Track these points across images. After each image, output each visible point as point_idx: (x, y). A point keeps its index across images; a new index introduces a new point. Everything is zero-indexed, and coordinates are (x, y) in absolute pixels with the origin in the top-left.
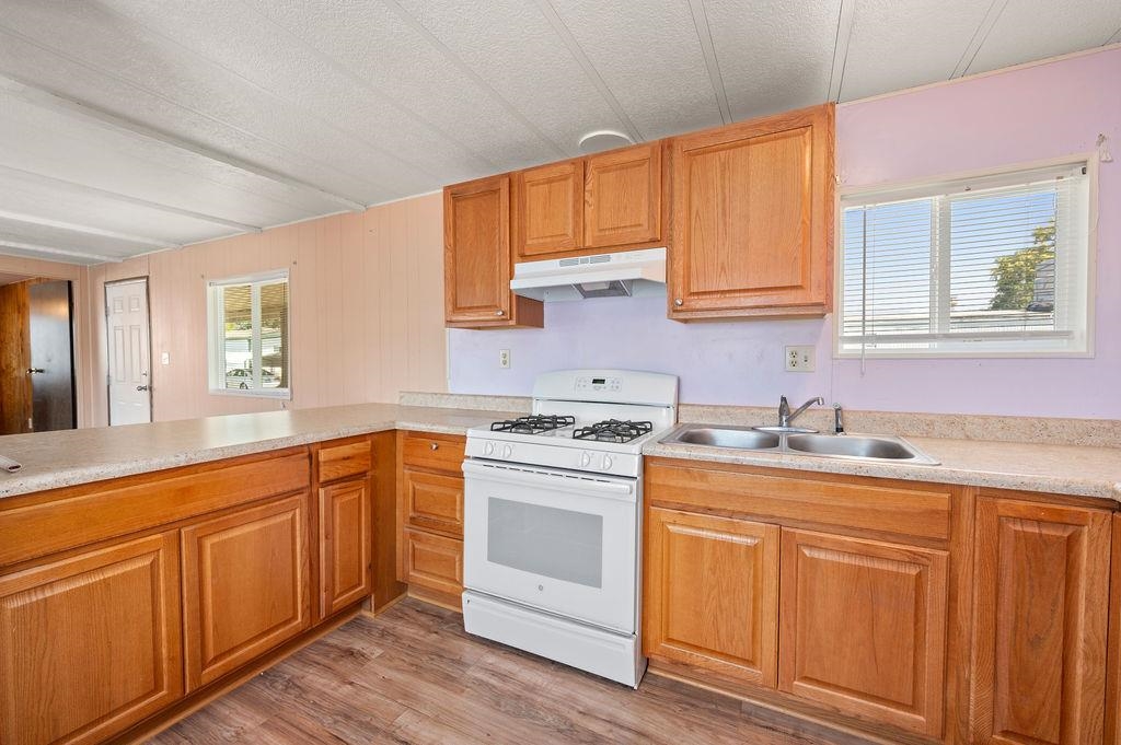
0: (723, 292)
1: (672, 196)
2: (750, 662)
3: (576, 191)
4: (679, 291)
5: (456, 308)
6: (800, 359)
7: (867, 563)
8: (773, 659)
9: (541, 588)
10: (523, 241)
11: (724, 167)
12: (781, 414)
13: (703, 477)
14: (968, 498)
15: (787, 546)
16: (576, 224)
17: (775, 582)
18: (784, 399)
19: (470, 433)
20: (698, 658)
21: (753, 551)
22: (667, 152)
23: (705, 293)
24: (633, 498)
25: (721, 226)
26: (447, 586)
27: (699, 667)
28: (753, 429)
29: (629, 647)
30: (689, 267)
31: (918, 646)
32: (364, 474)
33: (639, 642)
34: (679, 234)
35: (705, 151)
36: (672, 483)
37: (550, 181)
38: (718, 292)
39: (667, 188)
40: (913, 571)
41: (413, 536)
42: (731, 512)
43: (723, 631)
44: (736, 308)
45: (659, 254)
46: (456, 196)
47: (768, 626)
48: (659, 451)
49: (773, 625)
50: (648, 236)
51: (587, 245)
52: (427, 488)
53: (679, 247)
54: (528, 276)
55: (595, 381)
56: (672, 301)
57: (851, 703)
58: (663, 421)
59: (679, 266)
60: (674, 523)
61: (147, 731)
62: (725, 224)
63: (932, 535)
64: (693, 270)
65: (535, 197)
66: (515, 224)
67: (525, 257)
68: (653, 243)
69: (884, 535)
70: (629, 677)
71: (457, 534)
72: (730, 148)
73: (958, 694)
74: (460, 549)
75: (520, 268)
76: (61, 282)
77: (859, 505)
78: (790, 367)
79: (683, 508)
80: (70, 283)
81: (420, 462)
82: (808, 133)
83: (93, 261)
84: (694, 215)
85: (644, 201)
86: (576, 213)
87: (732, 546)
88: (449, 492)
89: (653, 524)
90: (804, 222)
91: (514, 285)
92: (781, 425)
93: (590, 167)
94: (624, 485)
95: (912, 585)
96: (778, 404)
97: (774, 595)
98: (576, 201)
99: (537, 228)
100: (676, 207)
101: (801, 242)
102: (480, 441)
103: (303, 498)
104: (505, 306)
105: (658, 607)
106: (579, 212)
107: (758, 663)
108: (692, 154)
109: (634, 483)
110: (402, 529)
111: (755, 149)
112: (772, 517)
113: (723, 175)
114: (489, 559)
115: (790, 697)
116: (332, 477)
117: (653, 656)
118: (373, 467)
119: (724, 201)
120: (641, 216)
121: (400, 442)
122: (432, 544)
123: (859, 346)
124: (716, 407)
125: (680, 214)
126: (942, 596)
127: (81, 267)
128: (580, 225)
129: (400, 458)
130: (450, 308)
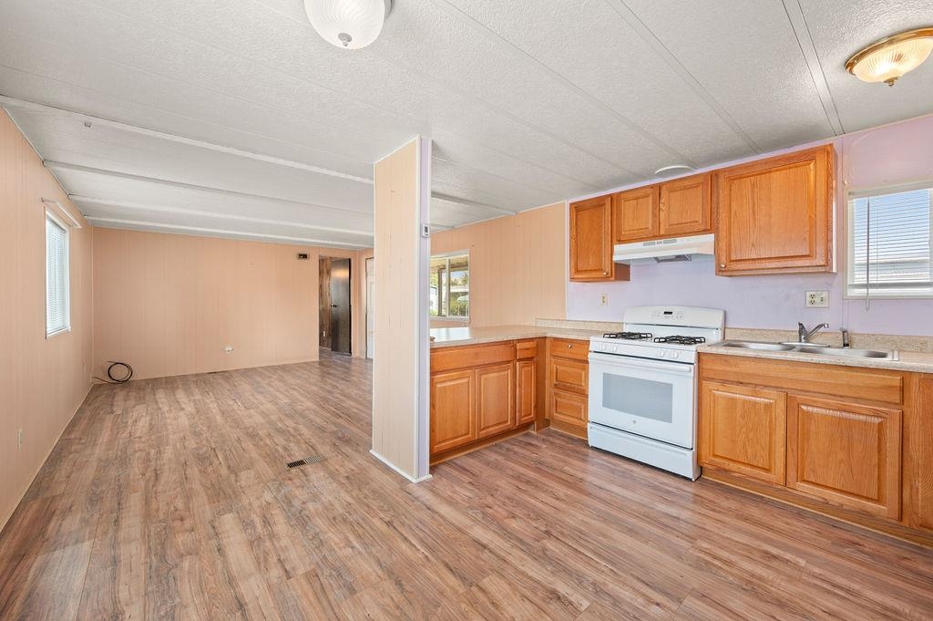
0: (753, 259)
1: (718, 203)
2: (768, 470)
3: (654, 202)
4: (723, 259)
5: (577, 271)
6: (817, 299)
7: (845, 415)
8: (782, 470)
9: (634, 422)
10: (619, 232)
11: (753, 186)
12: (800, 335)
13: (736, 365)
14: (916, 379)
15: (791, 404)
16: (654, 221)
17: (783, 425)
18: (800, 324)
19: (592, 339)
20: (733, 466)
21: (768, 407)
22: (714, 178)
23: (741, 260)
24: (692, 374)
25: (752, 220)
26: (577, 422)
27: (734, 472)
28: (779, 343)
29: (689, 456)
30: (730, 245)
31: (881, 465)
32: (532, 358)
33: (695, 456)
34: (723, 226)
35: (741, 177)
36: (715, 368)
37: (637, 198)
38: (749, 260)
39: (714, 200)
40: (877, 420)
41: (556, 394)
42: (755, 385)
43: (750, 451)
44: (763, 269)
45: (710, 238)
46: (577, 208)
47: (780, 450)
48: (708, 350)
49: (783, 449)
50: (702, 228)
51: (661, 233)
52: (565, 369)
53: (723, 234)
54: (622, 253)
55: (665, 313)
56: (718, 265)
57: (836, 498)
58: (714, 337)
59: (723, 245)
60: (718, 390)
61: (462, 451)
62: (754, 219)
63: (890, 400)
64: (733, 247)
65: (627, 208)
66: (615, 223)
67: (620, 242)
68: (705, 231)
69: (857, 399)
70: (689, 472)
71: (583, 394)
72: (758, 175)
73: (911, 496)
74: (586, 403)
75: (617, 248)
76: (344, 260)
77: (839, 382)
78: (809, 305)
79: (724, 382)
80: (350, 260)
81: (560, 354)
82: (812, 164)
83: (359, 248)
84: (733, 214)
85: (700, 207)
86: (654, 215)
87: (755, 404)
88: (577, 371)
89: (705, 390)
90: (810, 217)
91: (616, 258)
92: (800, 341)
93: (664, 188)
94: (686, 367)
95: (876, 428)
96: (797, 328)
97: (783, 432)
98: (654, 208)
99: (628, 224)
100: (721, 210)
101: (808, 228)
102: (597, 343)
103: (511, 365)
104: (608, 270)
105: (707, 437)
106: (656, 215)
107: (773, 471)
108: (732, 180)
109: (692, 366)
110: (549, 390)
111: (773, 175)
112: (781, 388)
113: (753, 192)
114: (604, 406)
115: (795, 492)
116: (522, 357)
117: (705, 465)
118: (537, 354)
119: (754, 205)
120: (697, 215)
121: (548, 343)
122: (567, 398)
123: (865, 290)
124: (751, 330)
125: (723, 215)
126: (897, 436)
127: (354, 251)
128: (657, 222)
129: (548, 353)
130: (573, 271)
